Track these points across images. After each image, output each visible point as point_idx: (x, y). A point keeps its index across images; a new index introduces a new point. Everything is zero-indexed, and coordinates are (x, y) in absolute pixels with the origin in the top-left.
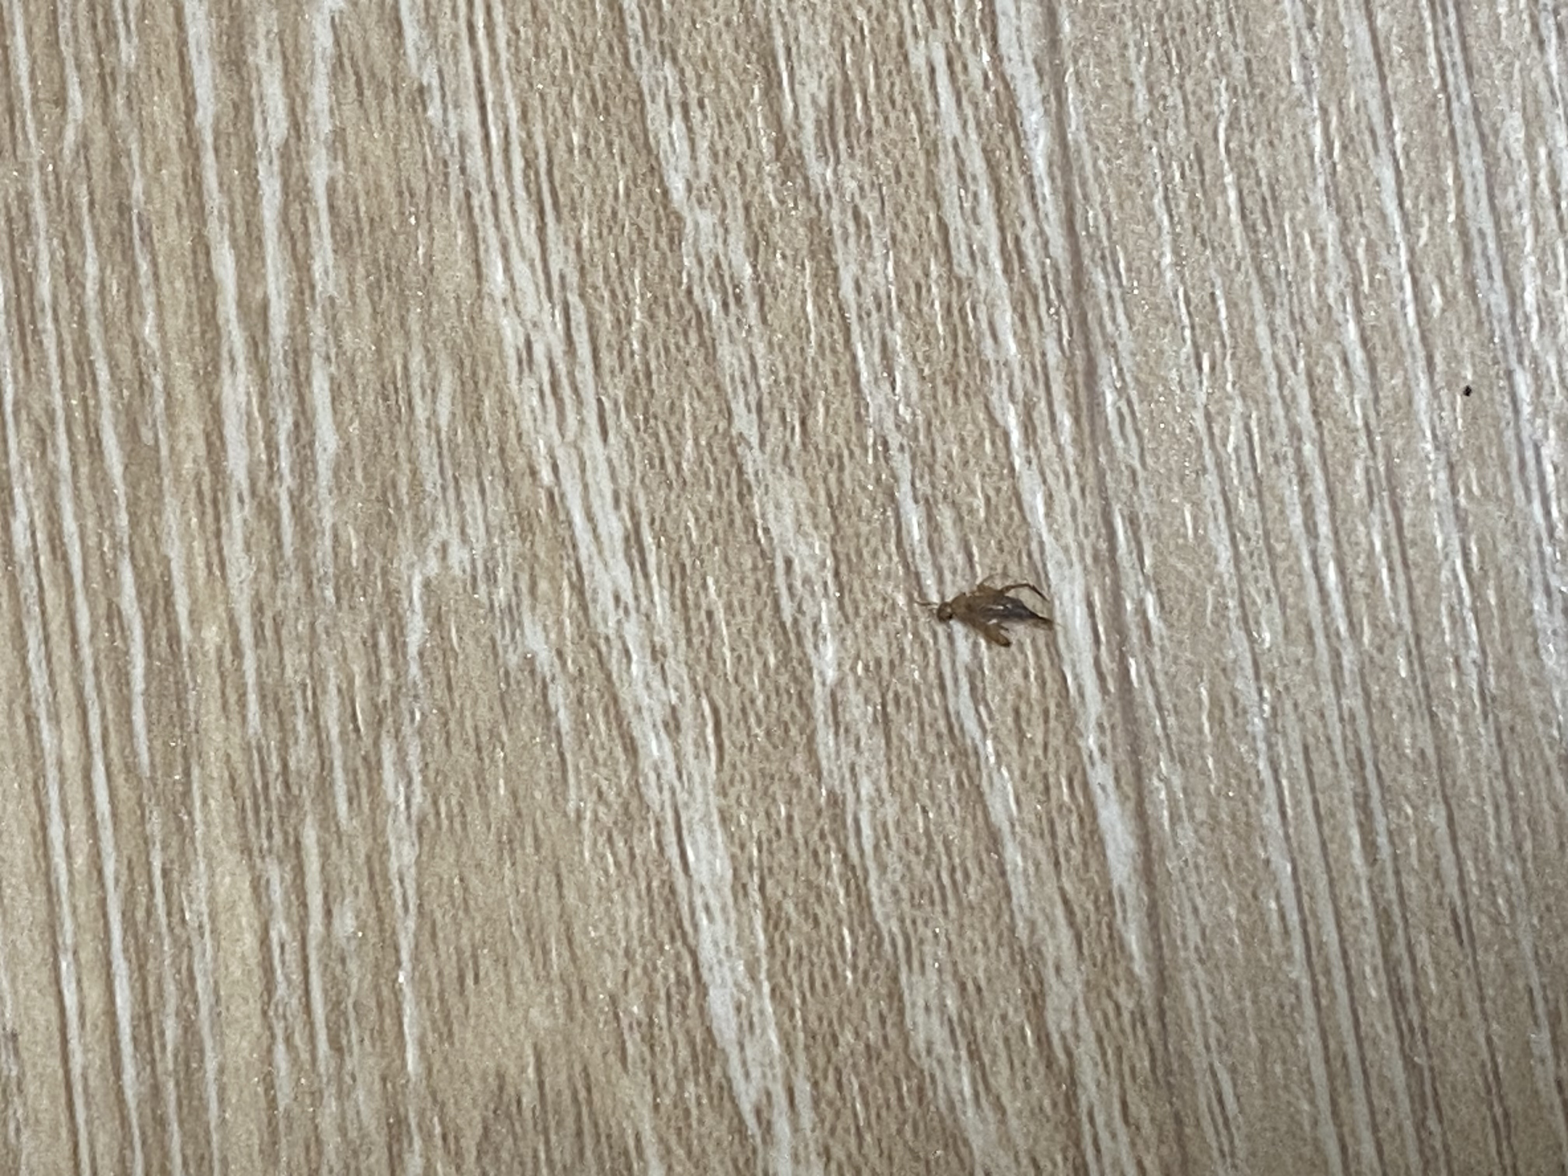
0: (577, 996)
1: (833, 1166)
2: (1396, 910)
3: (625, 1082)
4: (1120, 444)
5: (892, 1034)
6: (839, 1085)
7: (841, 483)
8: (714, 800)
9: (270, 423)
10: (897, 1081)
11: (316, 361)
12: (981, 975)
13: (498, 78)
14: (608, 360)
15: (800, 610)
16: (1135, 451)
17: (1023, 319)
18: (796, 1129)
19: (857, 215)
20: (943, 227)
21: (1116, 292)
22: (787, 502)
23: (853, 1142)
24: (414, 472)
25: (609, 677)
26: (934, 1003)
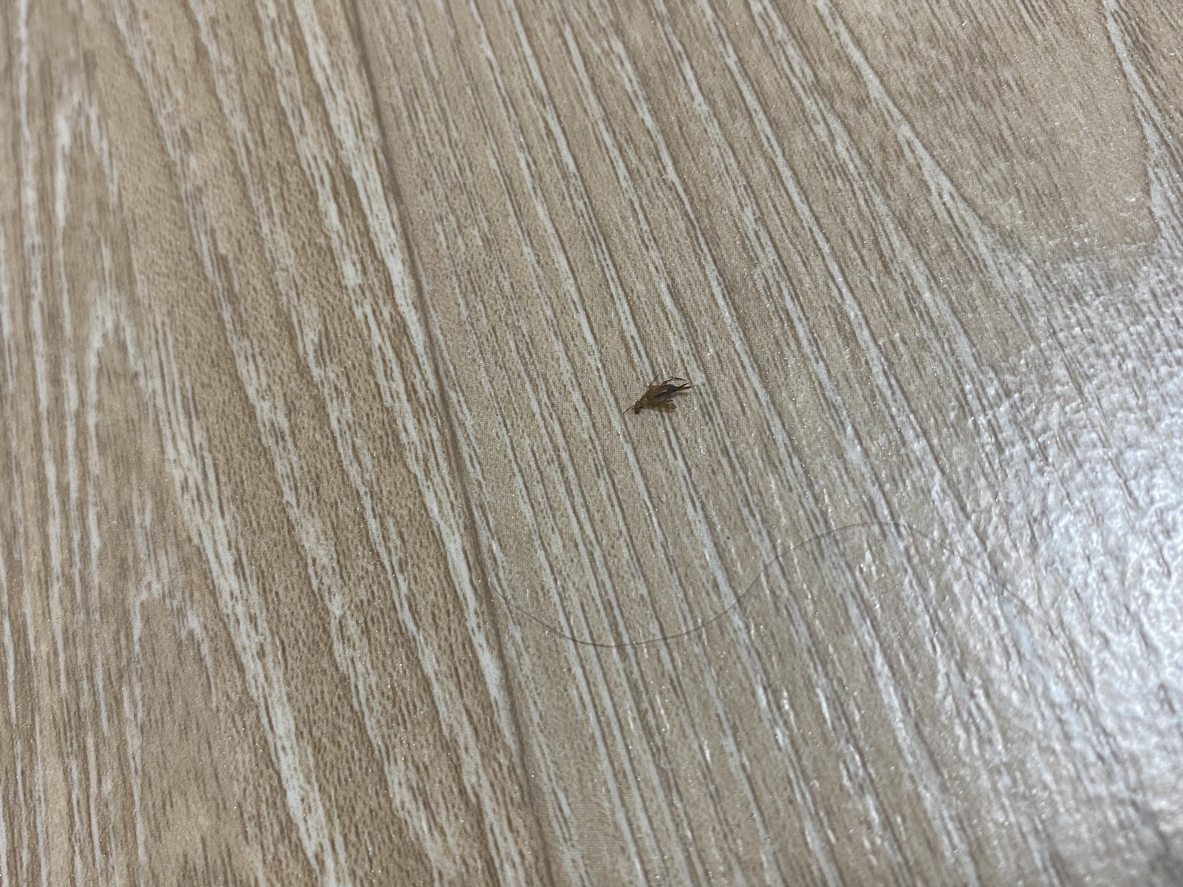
0: (221, 806)
1: (358, 881)
2: (640, 684)
3: (248, 850)
4: (471, 470)
5: (382, 800)
6: (357, 835)
7: (337, 516)
8: (284, 689)
9: (70, 540)
10: (387, 828)
11: (90, 507)
12: (426, 759)
13: (169, 362)
14: (223, 479)
15: (321, 583)
16: (479, 472)
17: (419, 421)
18: (337, 862)
19: (336, 389)
20: (377, 385)
21: (462, 399)
22: (312, 530)
23: (367, 866)
24: (135, 550)
25: (229, 634)
26: (403, 780)
